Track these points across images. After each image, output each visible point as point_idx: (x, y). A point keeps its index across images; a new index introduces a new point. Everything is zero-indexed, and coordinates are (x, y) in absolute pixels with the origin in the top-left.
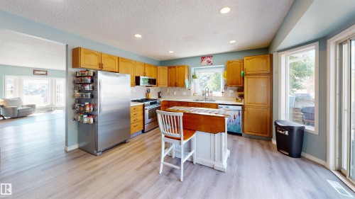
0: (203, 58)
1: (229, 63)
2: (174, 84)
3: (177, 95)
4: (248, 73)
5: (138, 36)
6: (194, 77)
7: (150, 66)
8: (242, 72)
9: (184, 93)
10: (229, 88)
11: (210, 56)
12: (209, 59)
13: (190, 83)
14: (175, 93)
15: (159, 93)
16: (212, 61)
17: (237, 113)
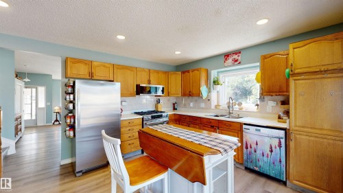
0: (227, 55)
1: (264, 57)
2: (188, 92)
3: (194, 108)
4: (297, 71)
5: (121, 37)
6: (216, 82)
7: (157, 72)
8: (287, 70)
9: (203, 105)
10: (267, 98)
11: (238, 52)
12: (236, 57)
13: (209, 92)
14: (192, 105)
15: (174, 104)
16: (239, 58)
17: (275, 142)
